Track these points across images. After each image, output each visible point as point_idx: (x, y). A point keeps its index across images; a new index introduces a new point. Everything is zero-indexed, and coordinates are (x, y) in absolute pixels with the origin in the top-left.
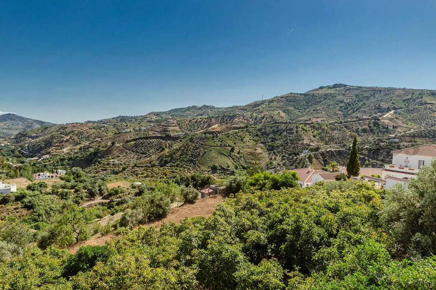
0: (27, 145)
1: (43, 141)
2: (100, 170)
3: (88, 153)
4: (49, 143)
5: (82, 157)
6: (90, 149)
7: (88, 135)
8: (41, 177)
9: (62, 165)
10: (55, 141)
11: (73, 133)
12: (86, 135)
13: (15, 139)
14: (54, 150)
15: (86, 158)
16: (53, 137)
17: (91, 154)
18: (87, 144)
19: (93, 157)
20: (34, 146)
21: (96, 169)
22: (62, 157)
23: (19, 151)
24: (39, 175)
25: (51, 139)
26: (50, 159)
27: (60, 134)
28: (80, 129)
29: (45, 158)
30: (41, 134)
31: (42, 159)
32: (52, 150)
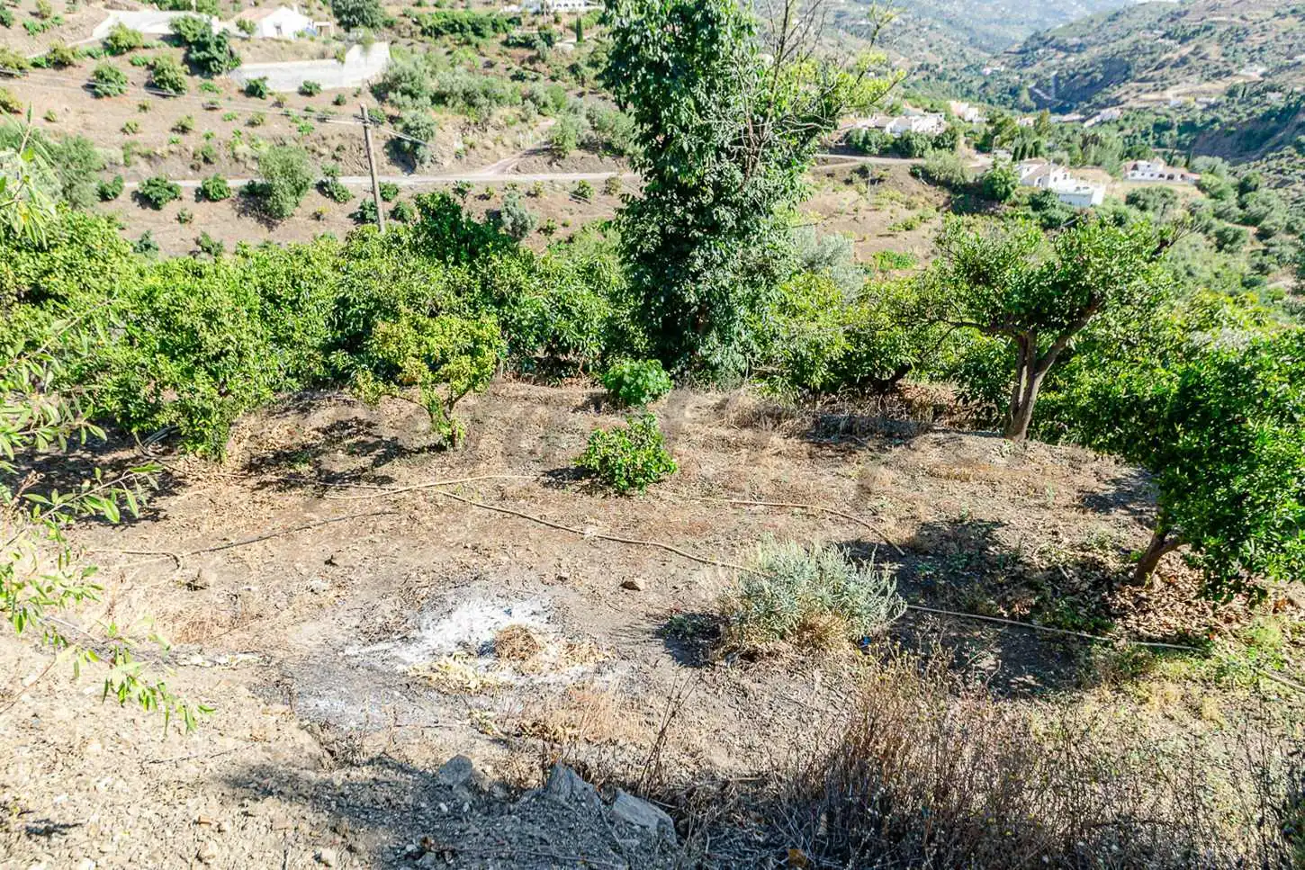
0: (1055, 73)
1: (1103, 62)
2: (1298, 178)
3: (1259, 112)
4: (1118, 70)
5: (1231, 124)
6: (1269, 94)
7: (1263, 39)
8: (1138, 175)
9: (1159, 144)
10: (1141, 60)
11: (1208, 33)
12: (1255, 41)
13: (1020, 52)
14: (1133, 94)
15: (1247, 128)
16: (1135, 49)
17: (1266, 117)
18: (1256, 77)
19: (1275, 124)
20: (1073, 77)
21: (1281, 172)
22: (1164, 119)
23: (1031, 93)
24: (1135, 167)
25: (1129, 56)
26: (1122, 123)
27: (1163, 37)
28: (1236, 19)
29: (1107, 118)
30: (1093, 39)
31: (1098, 118)
32: (1127, 93)
